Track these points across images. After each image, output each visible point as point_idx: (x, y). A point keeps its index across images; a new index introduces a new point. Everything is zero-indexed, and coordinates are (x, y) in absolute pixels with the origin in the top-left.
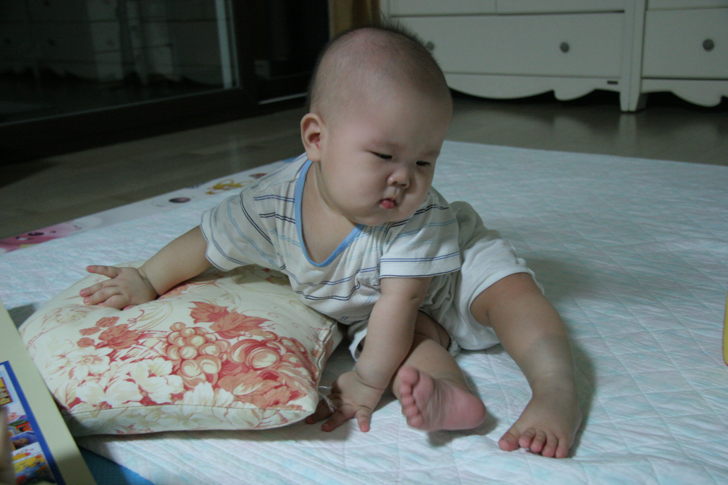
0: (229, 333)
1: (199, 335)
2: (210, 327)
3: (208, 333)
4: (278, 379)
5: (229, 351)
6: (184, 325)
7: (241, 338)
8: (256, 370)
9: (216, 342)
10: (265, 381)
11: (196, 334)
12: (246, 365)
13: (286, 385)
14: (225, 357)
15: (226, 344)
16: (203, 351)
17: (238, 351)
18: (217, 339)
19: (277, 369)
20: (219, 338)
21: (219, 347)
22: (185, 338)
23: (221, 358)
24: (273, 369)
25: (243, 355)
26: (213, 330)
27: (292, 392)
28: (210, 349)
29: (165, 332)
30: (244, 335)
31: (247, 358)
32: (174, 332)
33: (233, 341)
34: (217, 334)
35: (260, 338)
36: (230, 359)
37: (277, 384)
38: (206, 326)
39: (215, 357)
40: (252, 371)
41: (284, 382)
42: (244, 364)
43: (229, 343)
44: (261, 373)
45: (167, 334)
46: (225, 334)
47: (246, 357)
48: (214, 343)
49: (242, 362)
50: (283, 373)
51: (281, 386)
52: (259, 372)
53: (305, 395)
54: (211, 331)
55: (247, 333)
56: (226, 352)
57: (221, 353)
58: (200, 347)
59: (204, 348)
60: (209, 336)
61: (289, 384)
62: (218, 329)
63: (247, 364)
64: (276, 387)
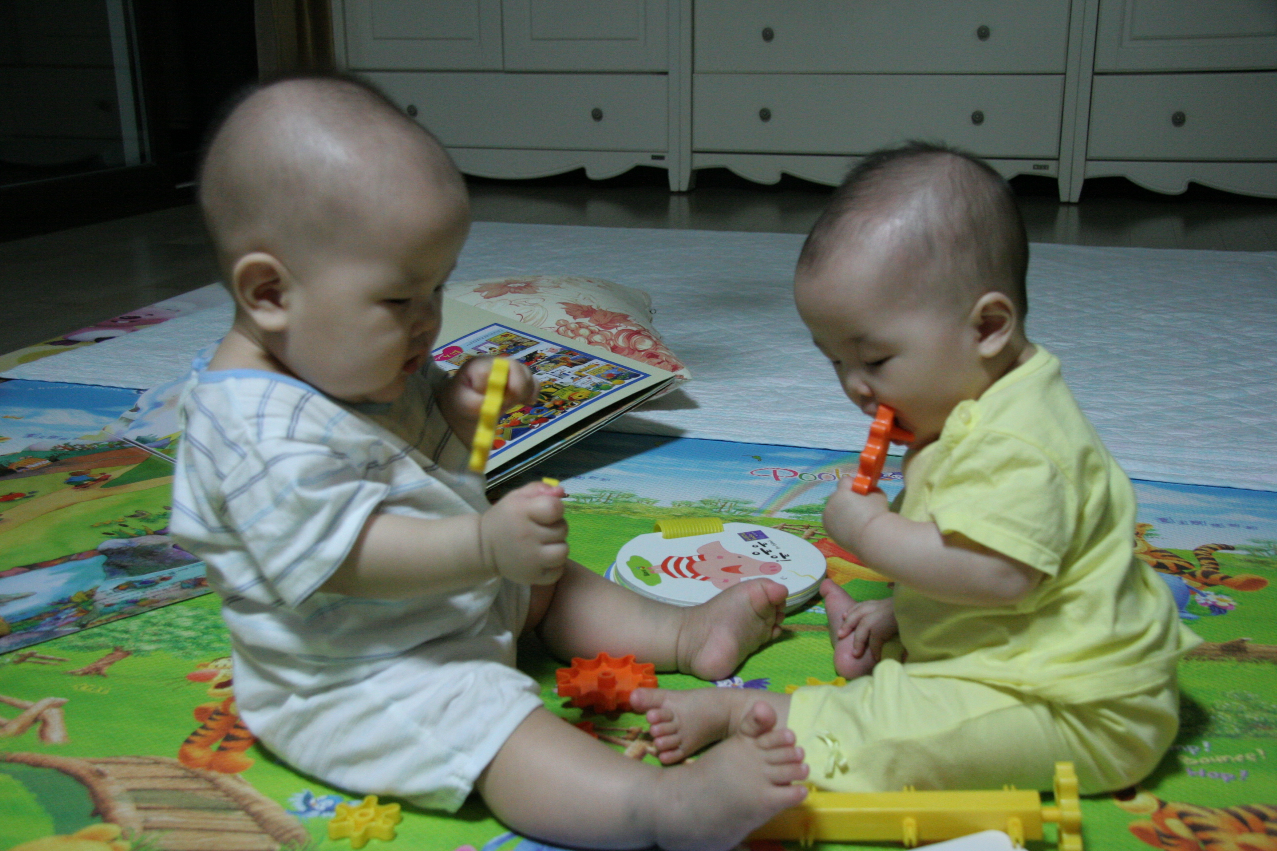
0: (607, 325)
1: (583, 327)
2: (589, 321)
3: (590, 326)
4: (659, 357)
5: (613, 338)
6: (567, 321)
7: (619, 329)
8: (640, 351)
9: (600, 332)
10: (649, 359)
11: (580, 327)
12: (631, 349)
13: (666, 361)
14: (612, 343)
15: (609, 334)
16: (592, 340)
17: (621, 338)
18: (599, 331)
19: (656, 350)
20: (601, 329)
21: (605, 336)
22: (572, 331)
23: (609, 344)
24: (652, 351)
25: (626, 340)
26: (593, 323)
27: (673, 366)
28: (597, 338)
29: (554, 328)
30: (620, 326)
31: (631, 343)
32: (561, 327)
33: (614, 331)
34: (597, 327)
35: (635, 329)
36: (616, 344)
37: (660, 361)
38: (585, 321)
39: (604, 344)
40: (636, 352)
41: (664, 359)
42: (629, 347)
43: (611, 333)
44: (644, 354)
45: (556, 329)
46: (606, 326)
47: (629, 342)
48: (598, 333)
49: (627, 346)
50: (661, 353)
51: (663, 361)
52: (643, 353)
53: (683, 368)
54: (592, 324)
55: (621, 324)
56: (611, 339)
57: (607, 340)
58: (588, 336)
59: (592, 337)
60: (592, 328)
61: (668, 360)
62: (598, 323)
63: (631, 347)
64: (659, 363)
